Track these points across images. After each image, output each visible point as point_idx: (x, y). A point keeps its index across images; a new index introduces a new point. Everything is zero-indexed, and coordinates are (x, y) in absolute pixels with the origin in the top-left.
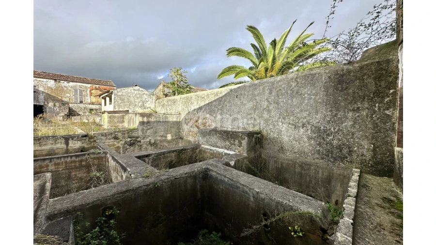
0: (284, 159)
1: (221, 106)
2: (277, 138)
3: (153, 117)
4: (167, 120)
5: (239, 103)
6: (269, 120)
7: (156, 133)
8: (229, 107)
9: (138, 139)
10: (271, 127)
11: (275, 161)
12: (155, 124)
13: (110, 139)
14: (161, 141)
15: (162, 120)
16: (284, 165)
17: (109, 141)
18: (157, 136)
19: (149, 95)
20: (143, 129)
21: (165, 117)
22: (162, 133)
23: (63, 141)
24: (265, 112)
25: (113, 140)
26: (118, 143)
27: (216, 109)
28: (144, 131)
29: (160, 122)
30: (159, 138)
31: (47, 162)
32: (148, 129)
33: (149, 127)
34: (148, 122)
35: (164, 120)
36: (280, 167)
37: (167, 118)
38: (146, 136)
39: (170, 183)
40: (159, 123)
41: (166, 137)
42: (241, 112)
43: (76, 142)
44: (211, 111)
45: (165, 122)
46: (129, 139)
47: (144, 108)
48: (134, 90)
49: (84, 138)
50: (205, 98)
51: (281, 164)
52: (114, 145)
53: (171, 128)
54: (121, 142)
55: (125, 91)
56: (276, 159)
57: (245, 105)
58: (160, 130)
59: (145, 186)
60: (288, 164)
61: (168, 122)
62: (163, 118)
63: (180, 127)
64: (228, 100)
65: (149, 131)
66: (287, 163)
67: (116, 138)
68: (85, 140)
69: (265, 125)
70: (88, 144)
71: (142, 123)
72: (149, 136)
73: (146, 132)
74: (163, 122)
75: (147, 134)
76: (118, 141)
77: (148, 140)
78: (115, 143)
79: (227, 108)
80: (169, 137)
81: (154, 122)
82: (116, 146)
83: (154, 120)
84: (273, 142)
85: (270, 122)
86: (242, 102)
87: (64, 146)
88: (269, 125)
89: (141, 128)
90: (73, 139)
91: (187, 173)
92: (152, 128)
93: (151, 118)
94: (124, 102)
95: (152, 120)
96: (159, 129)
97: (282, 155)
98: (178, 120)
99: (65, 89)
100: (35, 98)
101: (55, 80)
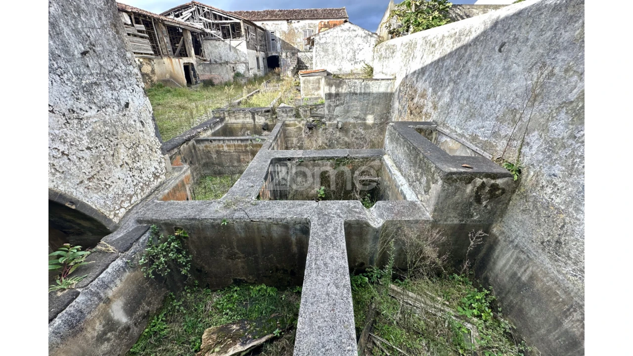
0: (546, 274)
1: (457, 73)
2: (559, 212)
3: (345, 86)
4: (368, 91)
5: (499, 69)
6: (564, 146)
7: (348, 112)
8: (473, 76)
9: (323, 120)
10: (557, 169)
11: (518, 258)
12: (348, 98)
13: (290, 117)
14: (354, 126)
15: (358, 92)
16: (538, 285)
17: (290, 119)
18: (349, 117)
19: (364, 37)
20: (330, 106)
21: (365, 85)
22: (358, 112)
23: (251, 116)
24: (563, 115)
25: (293, 119)
26: (300, 122)
27: (447, 79)
28: (331, 108)
29: (356, 94)
30: (352, 121)
31: (222, 142)
32: (337, 106)
33: (338, 103)
34: (337, 95)
35: (363, 91)
36: (523, 278)
37: (369, 87)
38: (333, 115)
39: (243, 224)
40: (354, 97)
41: (365, 119)
42: (495, 97)
43: (261, 117)
44: (436, 82)
45: (365, 94)
46: (311, 119)
47: (356, 63)
48: (342, 30)
49: (267, 114)
50: (437, 45)
51: (531, 278)
52: (295, 125)
53: (373, 104)
54: (303, 122)
55: (329, 35)
56: (523, 256)
57: (511, 77)
58: (355, 108)
59: (211, 219)
60: (550, 292)
61: (369, 94)
62: (361, 88)
63: (391, 104)
64: (476, 58)
65: (338, 108)
66: (549, 288)
67: (297, 116)
68: (268, 116)
69: (540, 157)
70: (270, 121)
71: (329, 96)
72: (337, 116)
73: (334, 110)
74: (361, 94)
75: (335, 113)
76: (299, 119)
77: (335, 122)
78: (296, 122)
79: (467, 80)
80: (370, 120)
81: (346, 94)
82: (297, 126)
83: (346, 92)
84: (538, 213)
85: (563, 153)
86: (509, 68)
87: (251, 121)
88: (553, 163)
89: (326, 103)
90: (257, 114)
91: (271, 218)
92: (342, 104)
93: (342, 88)
94: (328, 55)
95: (343, 91)
96: (353, 105)
97: (547, 260)
98: (389, 91)
99: (296, 31)
100: (274, 47)
101: (288, 20)
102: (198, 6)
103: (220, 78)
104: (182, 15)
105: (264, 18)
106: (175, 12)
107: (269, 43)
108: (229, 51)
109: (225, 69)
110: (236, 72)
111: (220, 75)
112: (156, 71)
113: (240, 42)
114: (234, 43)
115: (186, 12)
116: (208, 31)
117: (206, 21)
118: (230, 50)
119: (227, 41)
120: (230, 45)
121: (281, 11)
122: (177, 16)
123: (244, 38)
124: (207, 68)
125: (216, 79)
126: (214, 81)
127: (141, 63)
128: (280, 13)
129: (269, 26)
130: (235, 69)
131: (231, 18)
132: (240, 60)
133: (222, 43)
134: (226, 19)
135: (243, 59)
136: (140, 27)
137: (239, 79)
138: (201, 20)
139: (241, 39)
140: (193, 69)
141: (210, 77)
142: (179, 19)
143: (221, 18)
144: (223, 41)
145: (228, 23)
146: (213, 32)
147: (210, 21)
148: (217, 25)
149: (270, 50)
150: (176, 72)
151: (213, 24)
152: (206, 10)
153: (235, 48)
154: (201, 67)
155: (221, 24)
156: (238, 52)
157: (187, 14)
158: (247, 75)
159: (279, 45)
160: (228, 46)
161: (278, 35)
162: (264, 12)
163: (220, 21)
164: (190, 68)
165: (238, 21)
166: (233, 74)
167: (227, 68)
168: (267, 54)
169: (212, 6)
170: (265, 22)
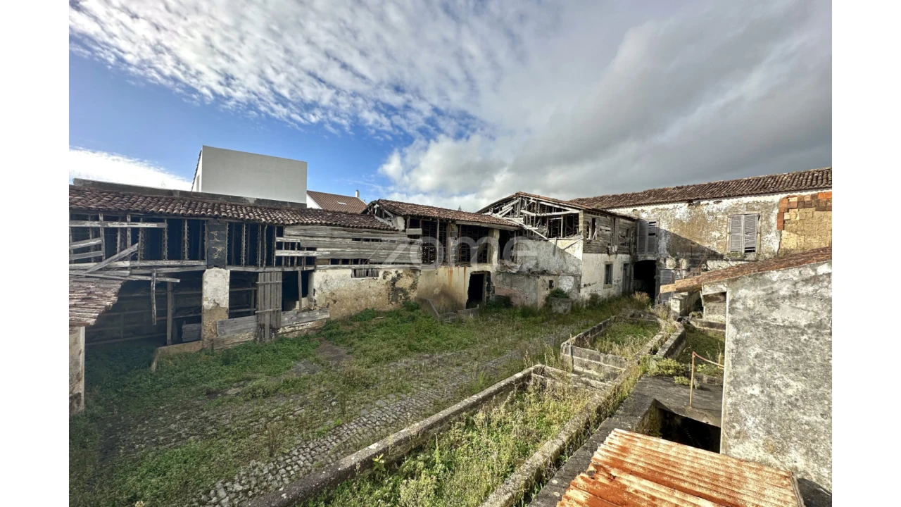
99: (710, 218)
100: (653, 248)
101: (690, 202)
102: (522, 197)
103: (522, 296)
104: (501, 210)
105: (637, 203)
106: (496, 207)
107: (642, 238)
108: (551, 255)
109: (533, 284)
110: (554, 289)
111: (523, 292)
112: (418, 285)
113: (572, 242)
114: (562, 243)
115: (507, 206)
116: (528, 227)
117: (528, 215)
118: (554, 254)
119: (553, 241)
120: (555, 246)
121: (678, 188)
122: (496, 212)
123: (582, 237)
124: (508, 280)
125: (516, 297)
126: (513, 300)
127: (399, 275)
128: (677, 191)
129: (647, 213)
130: (554, 284)
131: (567, 208)
132: (567, 270)
133: (544, 243)
134: (559, 210)
135: (572, 269)
136: (417, 231)
137: (556, 301)
138: (522, 214)
139: (576, 237)
140: (489, 280)
141: (508, 293)
142: (498, 215)
143: (550, 209)
144: (547, 241)
145: (559, 216)
146: (533, 229)
147: (534, 215)
148: (544, 220)
149: (642, 251)
150: (453, 286)
151: (538, 218)
152: (532, 201)
153: (562, 251)
154: (500, 278)
155: (550, 217)
156: (567, 256)
157: (507, 208)
158: (574, 297)
159: (663, 244)
160: (551, 248)
161: (664, 226)
162: (645, 192)
163: (549, 214)
164: (485, 278)
165: (576, 211)
166: (547, 292)
167: (536, 283)
168: (634, 258)
169: (541, 195)
170: (639, 209)
